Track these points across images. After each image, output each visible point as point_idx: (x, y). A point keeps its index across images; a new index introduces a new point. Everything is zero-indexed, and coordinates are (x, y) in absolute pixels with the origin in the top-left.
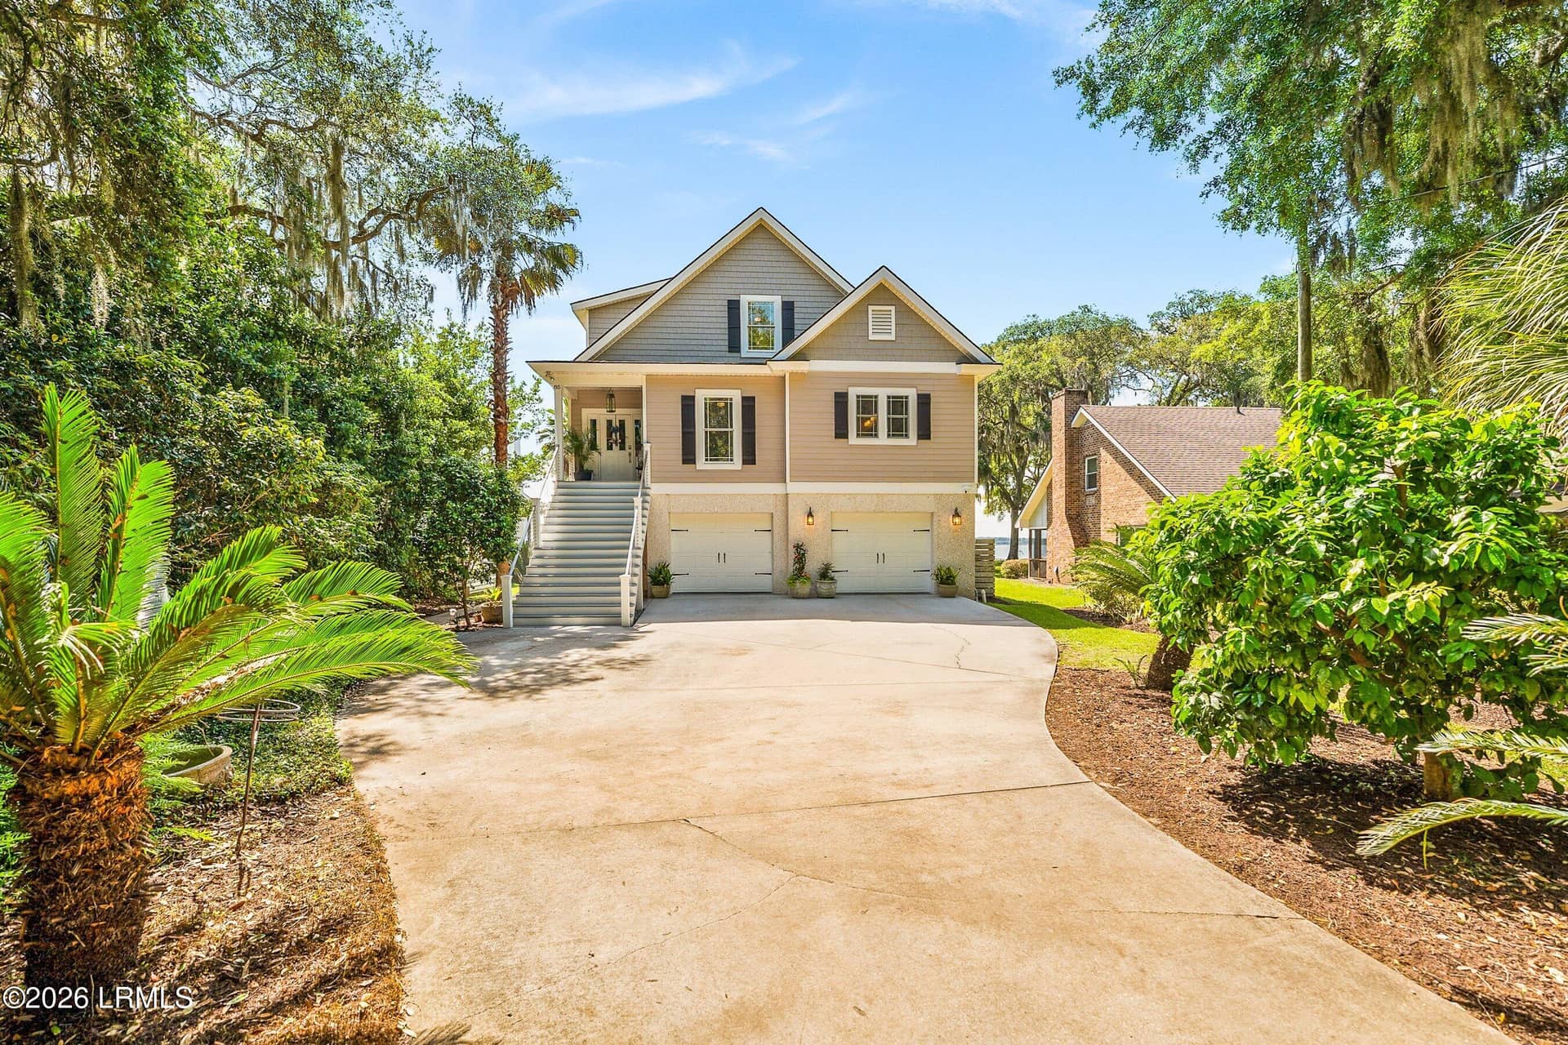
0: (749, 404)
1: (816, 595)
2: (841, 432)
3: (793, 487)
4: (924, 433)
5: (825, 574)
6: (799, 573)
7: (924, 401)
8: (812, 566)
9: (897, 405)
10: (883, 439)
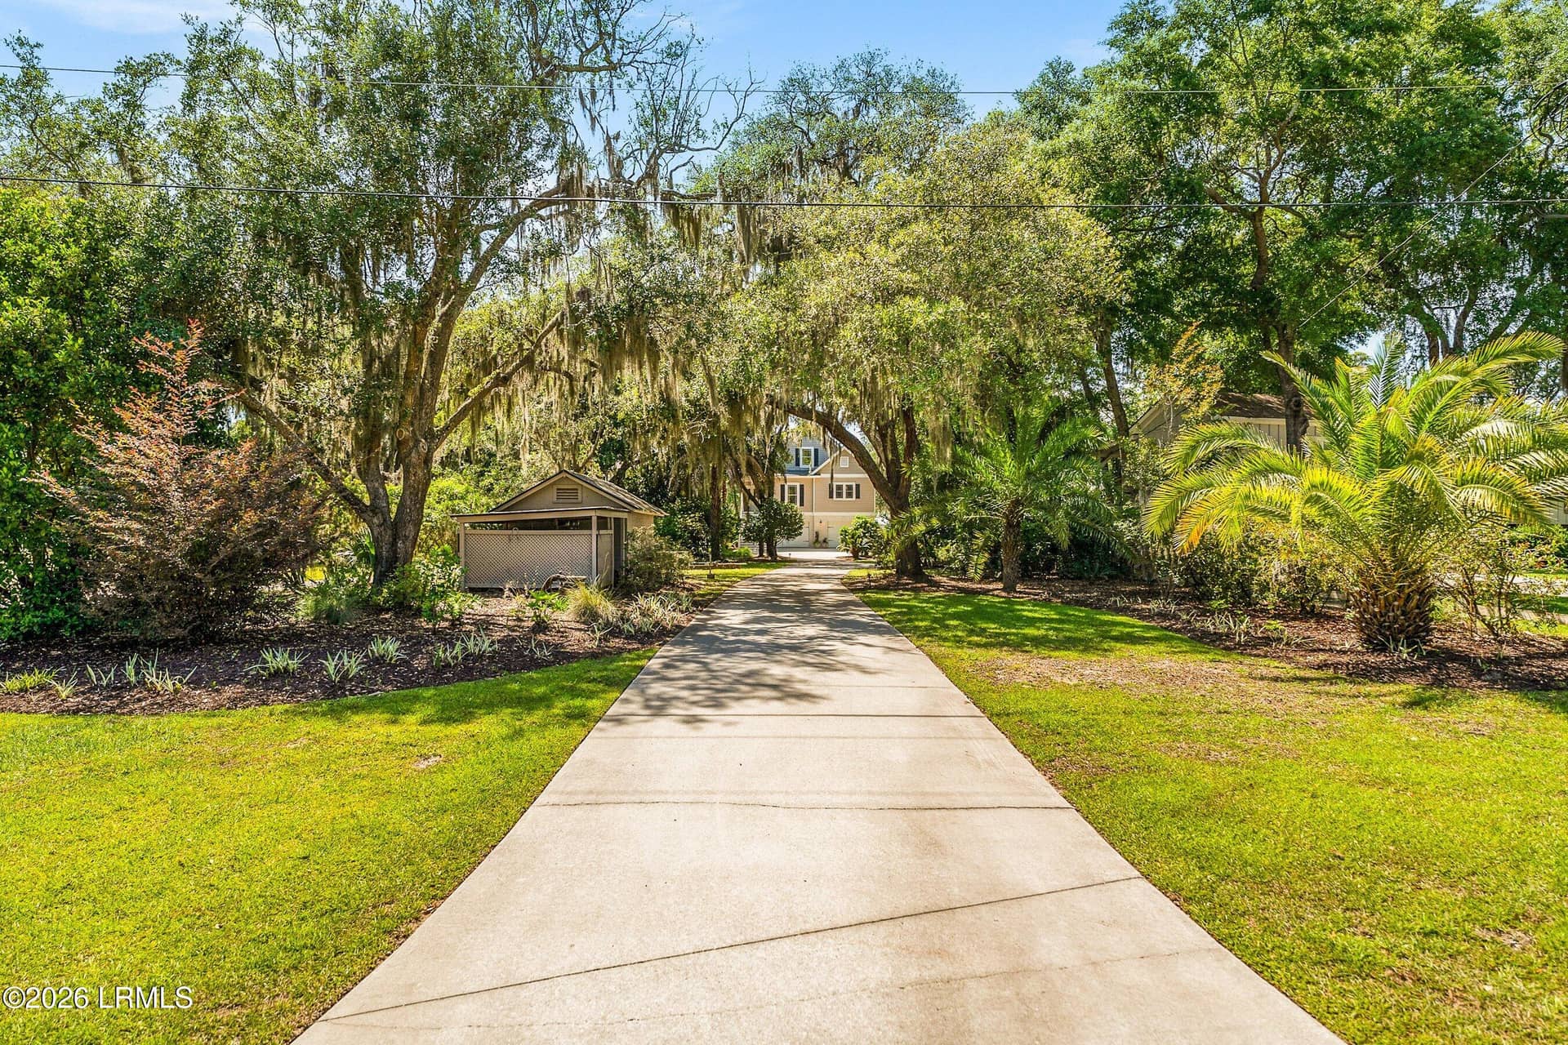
0: (802, 487)
1: (821, 547)
2: (831, 496)
3: (815, 514)
4: (858, 497)
5: (825, 541)
6: (817, 541)
7: (858, 486)
8: (821, 539)
9: (849, 488)
10: (844, 498)
